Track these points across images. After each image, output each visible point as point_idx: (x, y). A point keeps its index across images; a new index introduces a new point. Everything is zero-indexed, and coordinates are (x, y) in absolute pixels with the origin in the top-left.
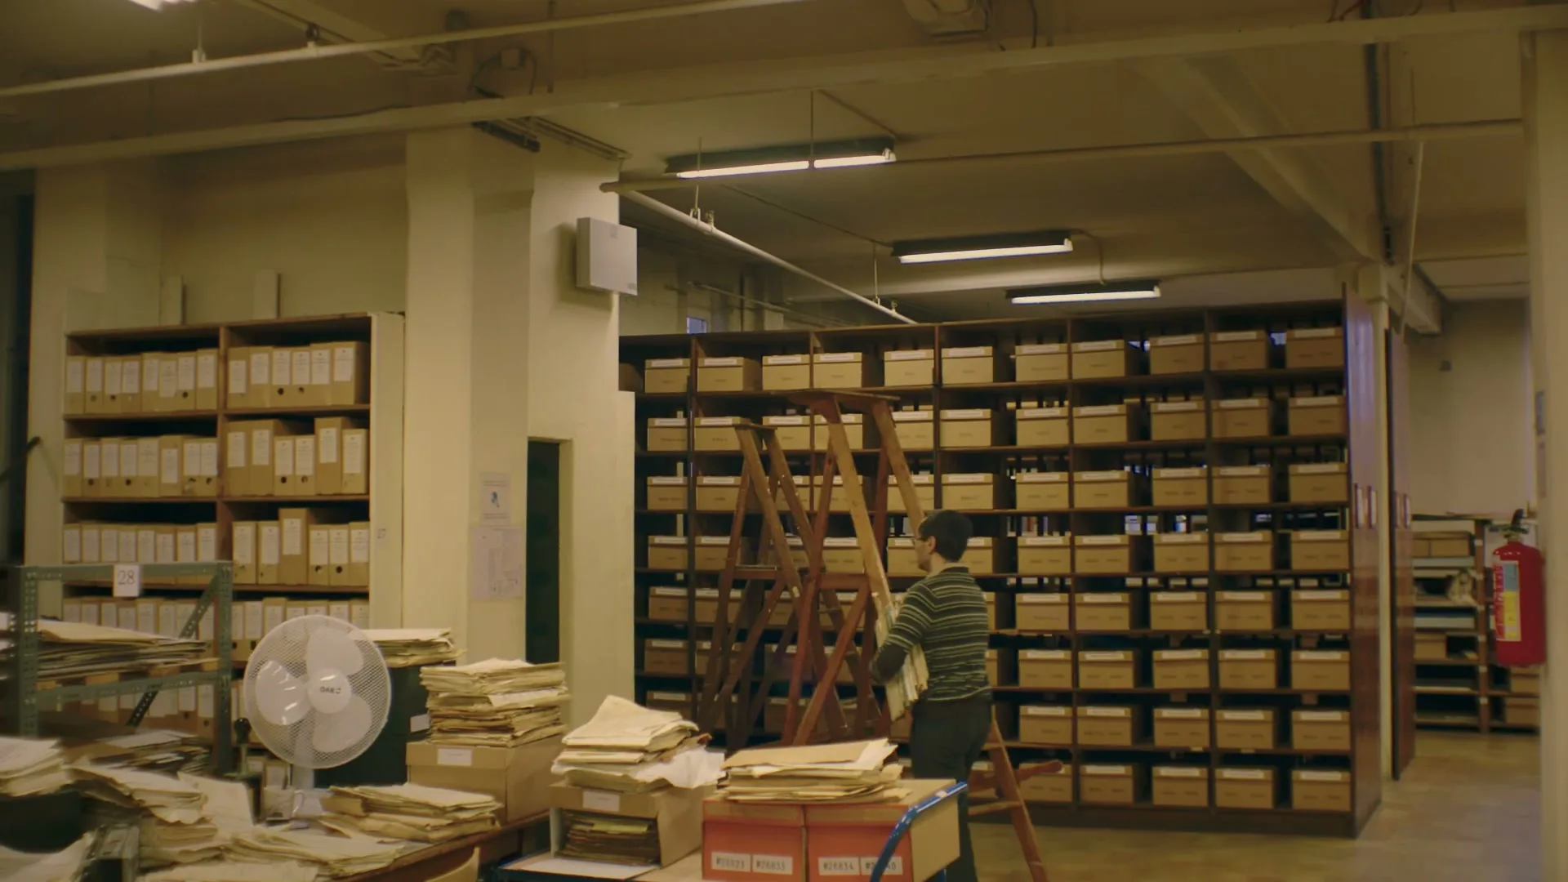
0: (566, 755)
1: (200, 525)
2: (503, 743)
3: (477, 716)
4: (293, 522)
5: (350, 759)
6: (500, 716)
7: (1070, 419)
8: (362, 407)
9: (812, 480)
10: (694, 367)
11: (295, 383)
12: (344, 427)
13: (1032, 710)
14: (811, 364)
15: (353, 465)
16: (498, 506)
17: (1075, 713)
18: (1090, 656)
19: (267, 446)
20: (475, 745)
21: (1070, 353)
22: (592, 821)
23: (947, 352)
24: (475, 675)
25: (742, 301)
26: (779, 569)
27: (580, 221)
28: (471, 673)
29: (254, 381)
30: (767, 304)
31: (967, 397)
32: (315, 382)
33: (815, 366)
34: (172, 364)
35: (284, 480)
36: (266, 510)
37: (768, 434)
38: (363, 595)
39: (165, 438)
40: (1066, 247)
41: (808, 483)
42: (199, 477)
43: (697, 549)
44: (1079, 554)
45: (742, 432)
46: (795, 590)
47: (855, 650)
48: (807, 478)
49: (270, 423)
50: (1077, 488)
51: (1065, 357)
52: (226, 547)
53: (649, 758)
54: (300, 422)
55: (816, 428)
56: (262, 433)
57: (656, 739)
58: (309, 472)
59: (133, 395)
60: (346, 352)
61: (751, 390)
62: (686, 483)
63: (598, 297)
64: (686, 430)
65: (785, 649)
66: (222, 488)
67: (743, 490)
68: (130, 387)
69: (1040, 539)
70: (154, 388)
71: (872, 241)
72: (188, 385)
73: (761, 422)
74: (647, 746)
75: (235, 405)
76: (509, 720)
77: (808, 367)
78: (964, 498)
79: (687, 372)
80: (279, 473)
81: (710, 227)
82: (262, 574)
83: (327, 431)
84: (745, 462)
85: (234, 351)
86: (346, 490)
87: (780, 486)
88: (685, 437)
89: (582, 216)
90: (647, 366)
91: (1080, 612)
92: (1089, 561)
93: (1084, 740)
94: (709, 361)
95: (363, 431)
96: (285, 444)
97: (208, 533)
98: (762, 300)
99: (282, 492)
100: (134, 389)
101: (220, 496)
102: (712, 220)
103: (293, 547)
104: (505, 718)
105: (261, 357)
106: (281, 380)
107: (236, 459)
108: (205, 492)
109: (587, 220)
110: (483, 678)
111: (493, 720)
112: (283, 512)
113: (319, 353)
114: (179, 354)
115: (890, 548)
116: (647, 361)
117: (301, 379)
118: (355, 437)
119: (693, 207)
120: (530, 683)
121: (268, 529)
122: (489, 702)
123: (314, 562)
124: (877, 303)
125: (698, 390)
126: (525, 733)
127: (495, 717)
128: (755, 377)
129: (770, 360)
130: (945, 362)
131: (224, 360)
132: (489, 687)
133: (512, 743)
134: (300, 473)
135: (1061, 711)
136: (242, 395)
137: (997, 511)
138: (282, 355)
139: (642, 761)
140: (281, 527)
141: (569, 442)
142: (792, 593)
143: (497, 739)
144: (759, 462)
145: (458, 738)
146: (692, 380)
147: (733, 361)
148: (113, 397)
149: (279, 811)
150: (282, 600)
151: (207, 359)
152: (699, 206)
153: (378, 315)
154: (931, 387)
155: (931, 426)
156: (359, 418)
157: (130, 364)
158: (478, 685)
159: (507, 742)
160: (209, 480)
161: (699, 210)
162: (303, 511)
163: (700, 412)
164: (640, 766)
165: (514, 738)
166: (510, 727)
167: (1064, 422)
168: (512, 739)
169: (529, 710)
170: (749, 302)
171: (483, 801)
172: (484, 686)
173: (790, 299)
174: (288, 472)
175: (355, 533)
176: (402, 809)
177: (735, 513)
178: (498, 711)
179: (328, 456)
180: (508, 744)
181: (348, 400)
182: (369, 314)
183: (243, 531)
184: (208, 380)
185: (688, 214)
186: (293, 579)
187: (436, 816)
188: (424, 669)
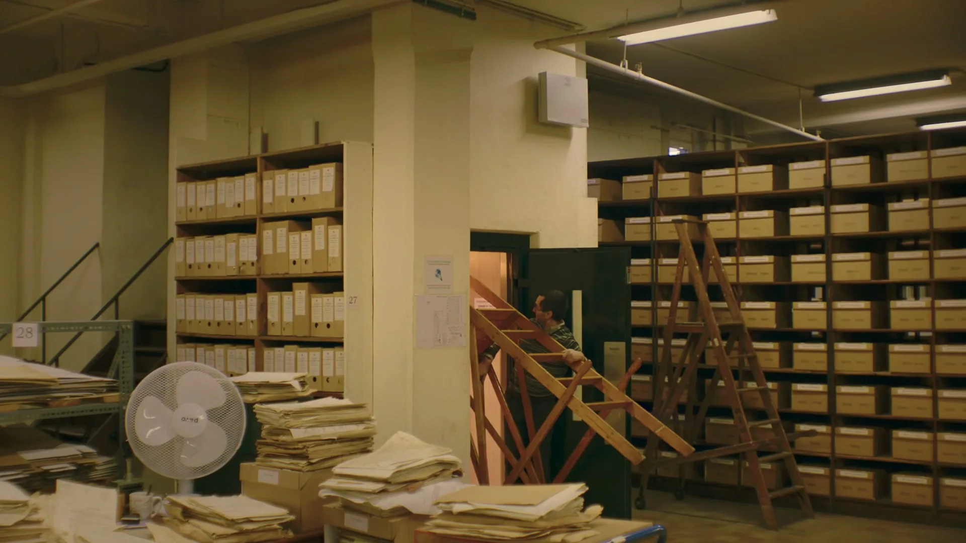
0: (332, 483)
1: (248, 295)
2: (300, 468)
3: (284, 445)
4: (301, 291)
5: (209, 474)
6: (300, 446)
7: (930, 209)
8: (339, 209)
9: (737, 260)
10: (656, 180)
11: (300, 194)
12: (329, 224)
13: (902, 434)
14: (736, 175)
15: (334, 252)
16: (441, 280)
17: (935, 437)
18: (946, 393)
19: (285, 238)
20: (282, 468)
21: (929, 158)
22: (353, 537)
23: (835, 162)
24: (281, 412)
25: (714, 136)
26: (705, 324)
27: (540, 75)
28: (278, 411)
29: (277, 194)
30: (732, 137)
31: (851, 195)
32: (312, 193)
33: (739, 176)
34: (232, 184)
35: (294, 263)
36: (284, 284)
37: (703, 226)
38: (340, 344)
39: (229, 236)
40: (944, 82)
41: (735, 262)
42: (248, 261)
43: (659, 311)
44: (938, 314)
45: (678, 225)
46: (716, 340)
47: (766, 385)
48: (734, 258)
49: (286, 222)
50: (937, 263)
51: (926, 161)
52: (263, 308)
53: (391, 488)
54: (303, 221)
55: (741, 222)
56: (282, 229)
57: (398, 473)
58: (309, 257)
59: (211, 207)
60: (329, 170)
61: (696, 195)
62: (650, 264)
63: (562, 131)
64: (649, 226)
65: (717, 383)
66: (259, 269)
67: (679, 267)
68: (210, 202)
69: (917, 302)
70: (223, 202)
71: (799, 86)
72: (239, 199)
73: (701, 218)
74: (388, 478)
75: (268, 212)
76: (305, 450)
77: (734, 177)
78: (849, 272)
79: (651, 184)
80: (292, 258)
81: (639, 75)
82: (284, 329)
83: (319, 226)
84: (681, 247)
85: (266, 174)
86: (330, 270)
87: (712, 265)
88: (649, 231)
89: (542, 71)
90: (624, 181)
91: (939, 360)
92: (946, 320)
93: (942, 459)
94: (666, 176)
95: (339, 226)
96: (295, 237)
97: (252, 299)
98: (730, 134)
99: (295, 271)
100: (213, 203)
101: (258, 275)
102: (641, 69)
103: (301, 311)
104: (304, 447)
105: (281, 176)
106: (292, 193)
107: (267, 249)
108: (251, 272)
109: (545, 73)
110: (288, 415)
111: (295, 449)
112: (295, 285)
113: (313, 172)
114: (236, 178)
115: (794, 310)
116: (624, 178)
117: (304, 192)
118: (335, 231)
119: (622, 59)
120: (335, 419)
121: (287, 297)
122: (290, 434)
123: (314, 320)
124: (802, 130)
125: (659, 196)
126: (321, 460)
127: (296, 447)
128: (697, 185)
129: (708, 173)
130: (834, 170)
131: (261, 180)
132: (292, 422)
133: (309, 468)
134: (304, 258)
135: (924, 435)
136: (271, 204)
137: (874, 281)
138: (293, 174)
139: (383, 491)
140: (294, 296)
141: (536, 234)
142: (713, 343)
143: (297, 464)
144: (691, 247)
145: (272, 461)
146: (654, 190)
147: (682, 175)
148: (201, 209)
149: (138, 513)
150: (295, 347)
151: (250, 179)
152: (626, 59)
153: (348, 143)
154: (823, 188)
155: (823, 217)
156: (336, 217)
157: (210, 185)
158: (283, 421)
159: (303, 467)
160: (253, 264)
161: (627, 62)
162: (306, 285)
163: (662, 213)
164: (383, 495)
165: (311, 464)
166: (307, 455)
167: (926, 212)
168: (308, 465)
169: (332, 441)
170: (719, 136)
171: (281, 514)
172: (288, 421)
173: (749, 133)
174: (296, 258)
175: (337, 299)
176: (208, 518)
177: (674, 284)
178: (300, 442)
179: (320, 245)
180: (303, 469)
181: (331, 205)
182: (343, 142)
183: (273, 298)
184: (251, 195)
185: (619, 65)
186: (301, 333)
187: (228, 526)
188: (257, 406)
